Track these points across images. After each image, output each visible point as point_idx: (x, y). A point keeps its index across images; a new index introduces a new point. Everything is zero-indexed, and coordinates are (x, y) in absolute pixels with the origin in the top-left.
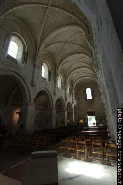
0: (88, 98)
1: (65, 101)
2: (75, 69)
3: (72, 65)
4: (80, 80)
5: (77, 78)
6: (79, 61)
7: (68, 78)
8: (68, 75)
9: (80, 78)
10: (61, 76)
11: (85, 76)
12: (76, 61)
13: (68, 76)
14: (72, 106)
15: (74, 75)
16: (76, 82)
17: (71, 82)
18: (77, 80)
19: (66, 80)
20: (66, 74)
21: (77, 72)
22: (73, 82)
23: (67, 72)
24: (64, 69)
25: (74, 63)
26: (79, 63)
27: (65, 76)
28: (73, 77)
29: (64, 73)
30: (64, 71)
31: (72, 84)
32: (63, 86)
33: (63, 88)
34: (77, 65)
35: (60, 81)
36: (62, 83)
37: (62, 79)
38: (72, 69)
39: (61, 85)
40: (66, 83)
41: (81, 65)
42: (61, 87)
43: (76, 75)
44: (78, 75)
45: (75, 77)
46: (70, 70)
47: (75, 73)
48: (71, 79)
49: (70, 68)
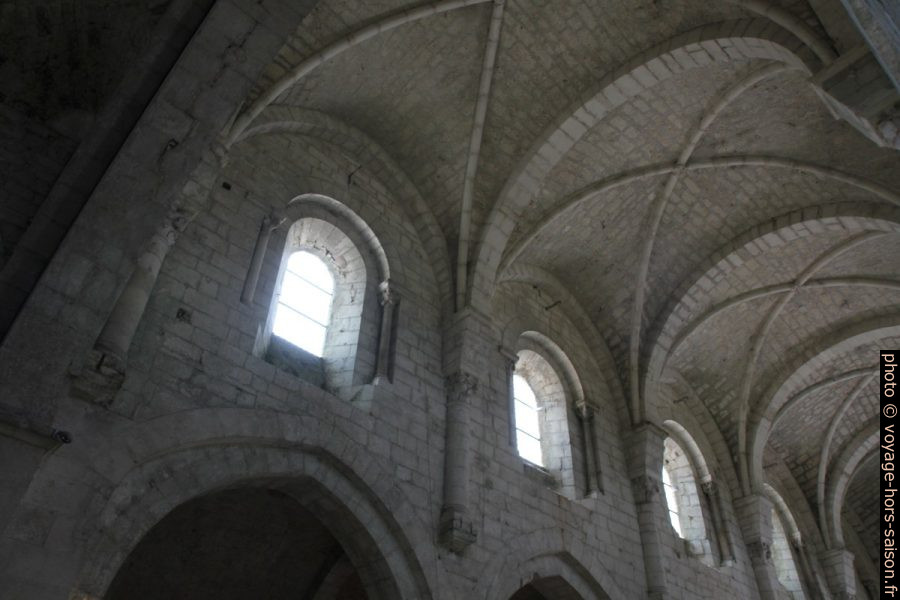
2: (798, 355)
3: (762, 325)
6: (820, 281)
7: (749, 443)
8: (743, 417)
10: (688, 436)
12: (793, 283)
13: (751, 425)
15: (802, 409)
16: (842, 472)
17: (797, 478)
18: (843, 448)
19: (739, 458)
20: (723, 410)
21: (824, 372)
22: (809, 475)
23: (733, 393)
24: (704, 369)
25: (773, 308)
26: (823, 294)
27: (724, 432)
28: (803, 421)
29: (706, 401)
30: (707, 386)
31: (804, 492)
32: (718, 519)
33: (729, 544)
34: (805, 314)
35: (690, 482)
36: (711, 493)
37: (702, 461)
38: (775, 358)
39: (700, 514)
40: (747, 490)
41: (843, 305)
42: (708, 531)
43: (827, 399)
44: (844, 398)
45: (824, 427)
46: (752, 369)
47: (809, 388)
48: (784, 451)
49: (752, 350)
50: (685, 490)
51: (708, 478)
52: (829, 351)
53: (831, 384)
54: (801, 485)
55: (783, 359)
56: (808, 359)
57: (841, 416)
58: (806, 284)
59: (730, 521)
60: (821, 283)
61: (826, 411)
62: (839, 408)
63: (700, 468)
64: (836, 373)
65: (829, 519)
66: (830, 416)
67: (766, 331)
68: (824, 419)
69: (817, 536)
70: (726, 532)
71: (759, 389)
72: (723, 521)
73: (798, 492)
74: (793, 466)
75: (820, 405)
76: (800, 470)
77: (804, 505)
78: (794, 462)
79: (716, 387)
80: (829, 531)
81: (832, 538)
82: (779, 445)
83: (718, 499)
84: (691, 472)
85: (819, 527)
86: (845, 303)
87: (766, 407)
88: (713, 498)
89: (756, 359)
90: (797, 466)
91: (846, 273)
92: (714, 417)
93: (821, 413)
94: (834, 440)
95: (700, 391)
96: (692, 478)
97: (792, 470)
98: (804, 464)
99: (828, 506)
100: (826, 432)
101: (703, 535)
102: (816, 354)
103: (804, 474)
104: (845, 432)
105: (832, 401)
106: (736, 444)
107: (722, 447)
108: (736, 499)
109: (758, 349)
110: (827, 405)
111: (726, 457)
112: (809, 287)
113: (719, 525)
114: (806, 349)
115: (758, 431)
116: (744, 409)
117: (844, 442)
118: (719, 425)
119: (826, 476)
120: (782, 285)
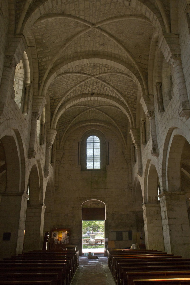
0: (89, 166)
1: (26, 155)
2: (77, 56)
3: (73, 36)
4: (78, 101)
5: (71, 94)
6: (102, 30)
7: (47, 78)
8: (50, 67)
9: (82, 95)
10: (28, 63)
11: (99, 95)
12: (93, 24)
13: (51, 73)
14: (42, 183)
15: (65, 80)
16: (65, 107)
17: (51, 103)
18: (69, 100)
19: (41, 82)
20: (43, 62)
21: (80, 69)
22: (55, 104)
23: (50, 57)
24: (44, 41)
25: (81, 32)
26: (99, 36)
27: (39, 71)
28: (63, 84)
29: (39, 55)
30: (42, 49)
31: (51, 109)
32: (27, 98)
33: (28, 108)
34: (88, 41)
35: (21, 80)
36: (28, 88)
37: (29, 75)
38: (70, 53)
39: (21, 93)
40: (40, 94)
41: (101, 45)
42: (22, 101)
43: (74, 80)
44: (78, 83)
45: (67, 90)
46: (61, 51)
47: (72, 72)
48: (51, 92)
49: (65, 44)
50: (18, 82)
51: (29, 82)
52: (87, 60)
53: (79, 75)
54: (51, 106)
55: (72, 55)
56: (80, 59)
57: (74, 88)
58: (97, 28)
59: (31, 101)
60: (101, 31)
61: (71, 85)
62: (75, 85)
63: (27, 77)
64: (82, 71)
65: (55, 120)
66: (71, 87)
67: (73, 40)
68: (69, 87)
69: (49, 124)
70: (28, 104)
71: (59, 61)
72: (28, 100)
73: (49, 108)
74: (52, 98)
75: (71, 81)
76: (53, 101)
77: (49, 113)
78: (53, 97)
79: (45, 52)
80: (53, 123)
81: (53, 126)
82: (51, 89)
83: (29, 92)
84: (23, 77)
85: (51, 121)
86: (103, 44)
87: (58, 69)
88: (27, 90)
89: (65, 48)
90: (53, 99)
91: (110, 32)
92: (39, 63)
93: (69, 84)
94: (68, 95)
95: (39, 50)
96: (23, 79)
97: (51, 100)
98: (55, 99)
99: (56, 116)
100: (67, 92)
101: (20, 101)
102: (83, 59)
103: (54, 103)
104: (72, 95)
105: (75, 82)
106: (43, 76)
107: (37, 75)
108: (35, 95)
109: (67, 45)
110: (73, 82)
111: (37, 79)
112: (97, 30)
113: (26, 100)
114: (81, 56)
115: (52, 76)
116: (51, 65)
117: (70, 98)
118: (39, 67)
119: (60, 106)
120: (89, 23)
